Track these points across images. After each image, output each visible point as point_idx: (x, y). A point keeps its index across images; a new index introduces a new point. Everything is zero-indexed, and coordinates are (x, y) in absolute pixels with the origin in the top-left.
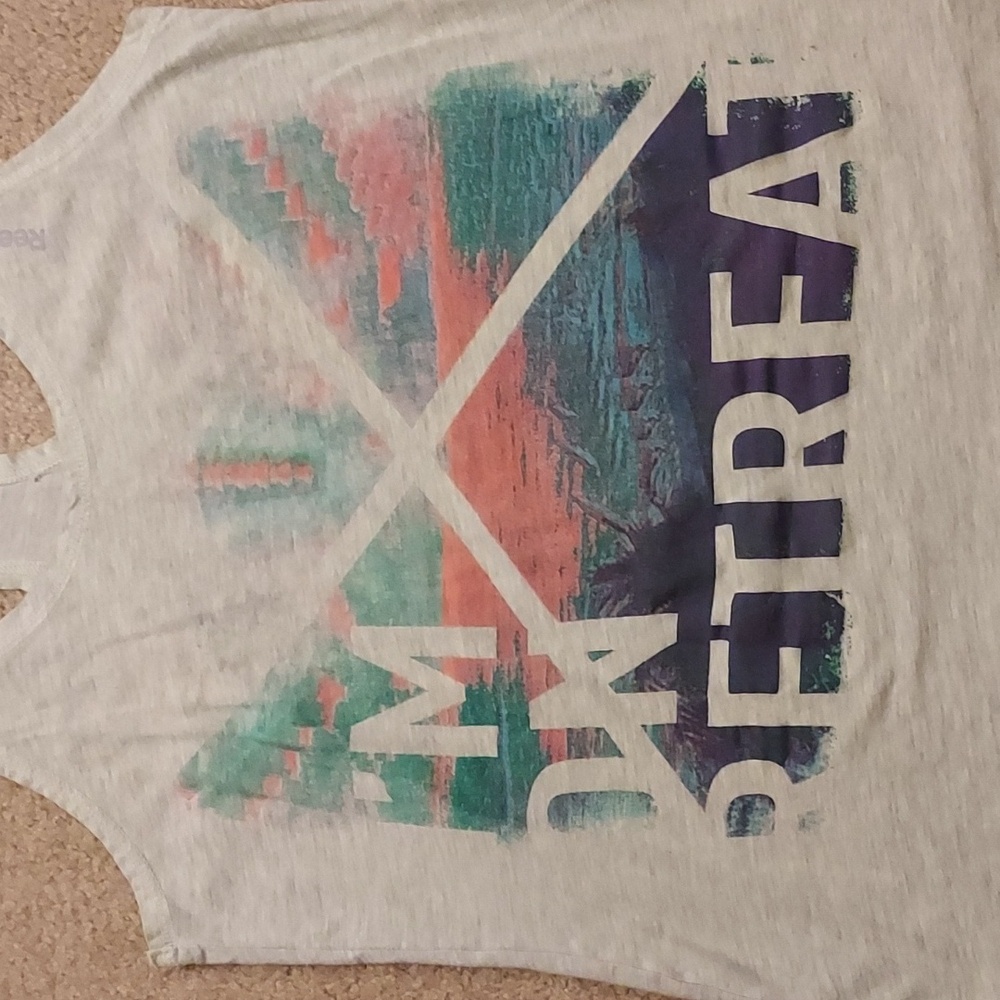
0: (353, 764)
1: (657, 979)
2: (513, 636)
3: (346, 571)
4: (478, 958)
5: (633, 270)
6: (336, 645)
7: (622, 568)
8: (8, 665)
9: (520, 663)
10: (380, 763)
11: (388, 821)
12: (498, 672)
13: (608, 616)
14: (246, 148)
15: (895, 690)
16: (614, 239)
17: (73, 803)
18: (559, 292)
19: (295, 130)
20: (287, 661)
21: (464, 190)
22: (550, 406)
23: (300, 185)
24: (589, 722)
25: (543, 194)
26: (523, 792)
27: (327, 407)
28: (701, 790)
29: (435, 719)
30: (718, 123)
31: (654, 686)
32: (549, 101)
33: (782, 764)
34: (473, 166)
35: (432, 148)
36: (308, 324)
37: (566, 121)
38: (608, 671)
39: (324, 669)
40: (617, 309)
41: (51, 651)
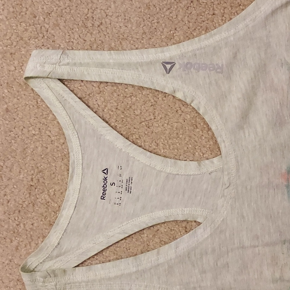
8: (189, 254)
41: (210, 249)
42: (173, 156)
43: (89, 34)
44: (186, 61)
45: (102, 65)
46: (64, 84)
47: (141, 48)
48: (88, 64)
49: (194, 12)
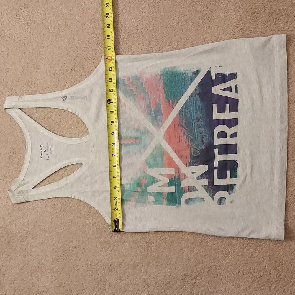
0: (148, 194)
1: (206, 231)
2: (178, 170)
3: (146, 158)
4: (172, 229)
5: (199, 103)
6: (144, 172)
7: (198, 157)
8: (79, 178)
9: (179, 175)
10: (153, 194)
11: (155, 205)
12: (175, 177)
13: (195, 166)
14: (126, 81)
15: (247, 178)
16: (195, 98)
17: (93, 204)
18: (185, 107)
19: (135, 78)
20: (135, 176)
21: (167, 88)
22: (184, 128)
23: (136, 88)
24: (192, 185)
25: (182, 90)
26: (180, 198)
27: (142, 128)
28: (213, 197)
29: (163, 186)
30: (213, 77)
31: (204, 178)
32: (183, 73)
33: (227, 192)
34: (169, 84)
35: (161, 81)
36: (138, 113)
37: (186, 77)
38: (195, 176)
39: (142, 177)
40: (196, 110)
41: (88, 175)
42: (70, 137)
43: (30, 88)
44: (71, 96)
45: (36, 101)
46: (21, 110)
47: (53, 92)
48: (30, 100)
49: (73, 75)
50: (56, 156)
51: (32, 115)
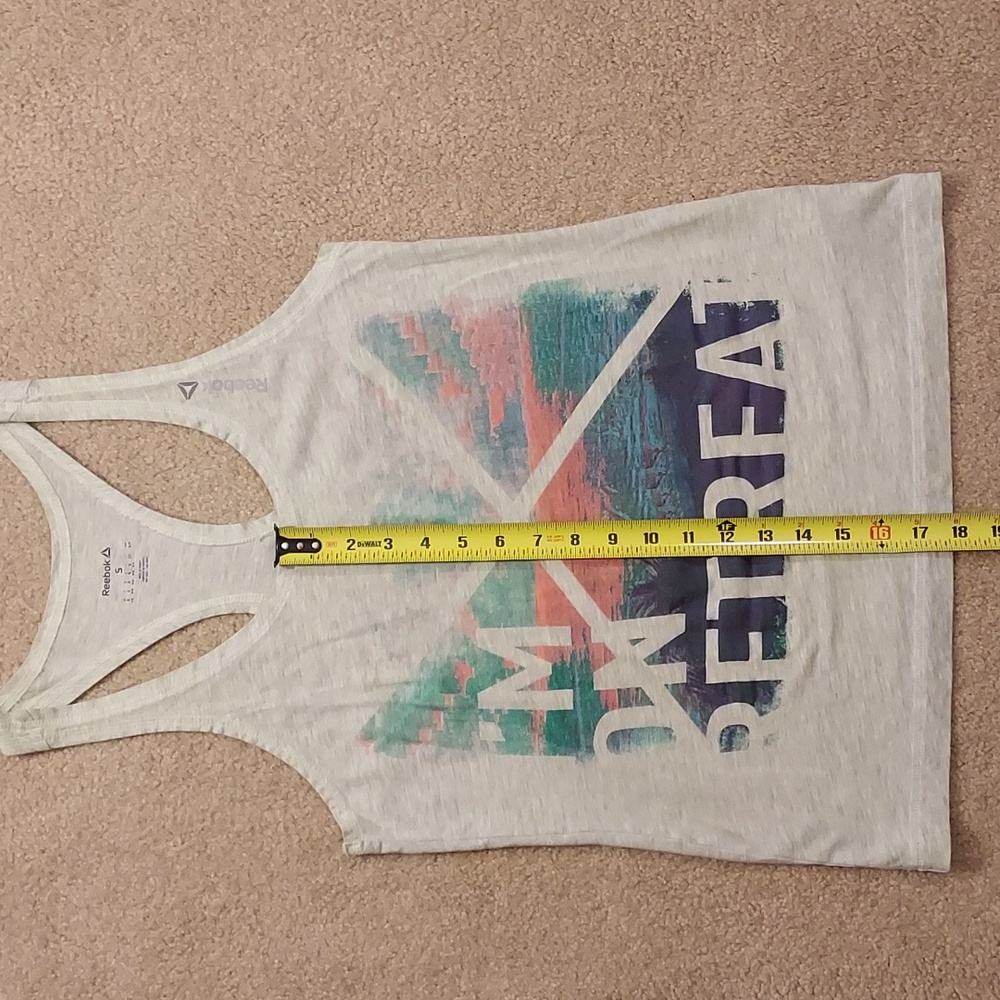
0: (480, 717)
1: (681, 844)
2: (581, 631)
3: (472, 594)
4: (565, 839)
5: (651, 403)
6: (466, 641)
7: (649, 586)
8: (240, 664)
9: (587, 649)
10: (498, 715)
11: (502, 754)
12: (573, 656)
13: (642, 616)
14: (402, 328)
15: (819, 655)
16: (638, 384)
17: (287, 753)
18: (606, 417)
19: (432, 317)
20: (434, 653)
21: (543, 355)
22: (602, 487)
23: (438, 351)
24: (632, 685)
25: (593, 357)
26: (590, 731)
27: (457, 489)
28: (703, 724)
29: (532, 687)
30: (700, 317)
31: (673, 659)
32: (595, 302)
33: (753, 705)
34: (549, 340)
35: (522, 330)
36: (445, 438)
37: (607, 314)
38: (642, 652)
39: (458, 657)
40: (642, 427)
41: (271, 653)
42: (206, 520)
43: (68, 353)
44: (213, 379)
45: (90, 396)
46: (36, 429)
47: (148, 366)
48: (70, 395)
49: (219, 308)
50: (159, 587)
51: (73, 445)
